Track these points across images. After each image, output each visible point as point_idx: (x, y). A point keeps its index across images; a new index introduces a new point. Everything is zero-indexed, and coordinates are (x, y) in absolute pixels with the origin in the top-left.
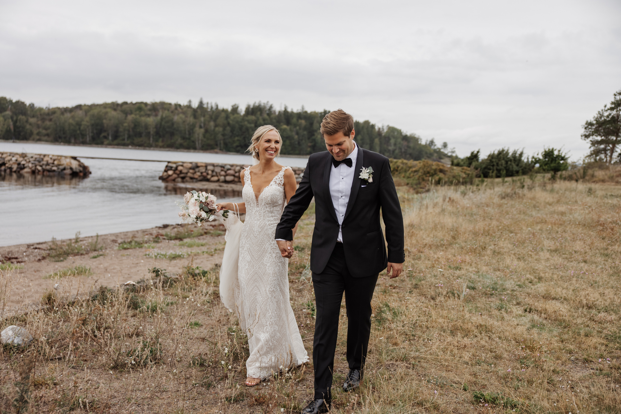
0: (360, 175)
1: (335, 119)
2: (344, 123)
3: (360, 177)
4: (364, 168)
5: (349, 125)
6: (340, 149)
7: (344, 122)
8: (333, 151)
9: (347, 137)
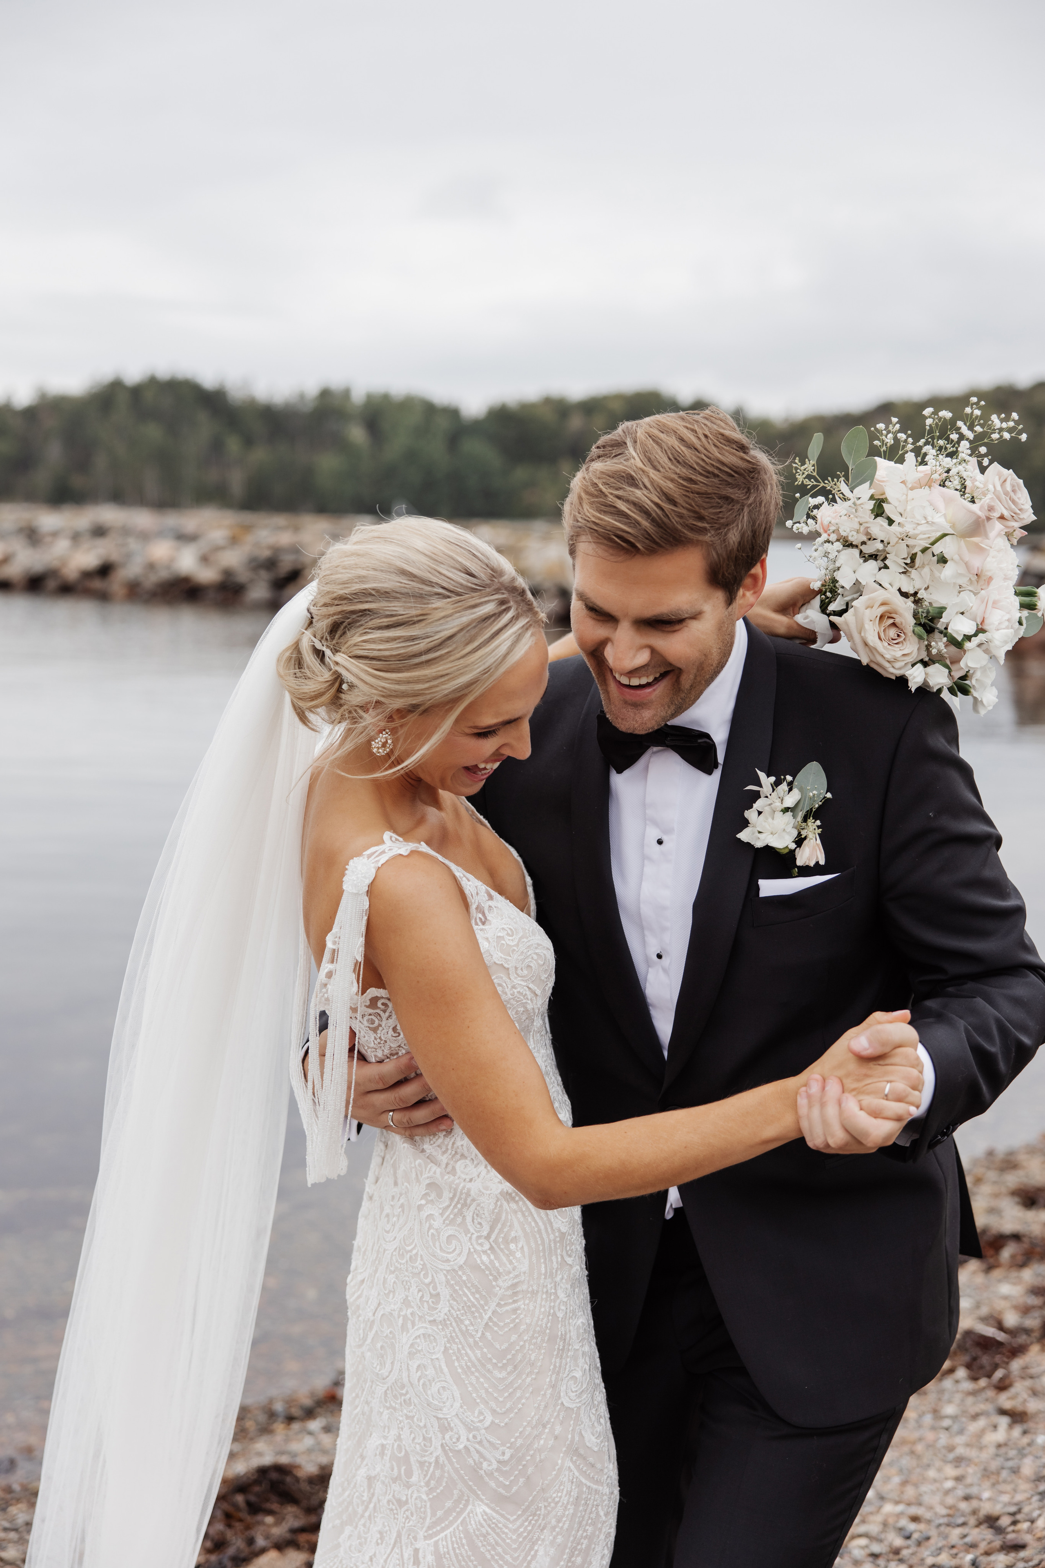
0: (745, 823)
1: (676, 459)
2: (727, 499)
3: (744, 836)
4: (767, 781)
5: (752, 521)
6: (653, 651)
7: (729, 491)
8: (609, 653)
9: (719, 596)
